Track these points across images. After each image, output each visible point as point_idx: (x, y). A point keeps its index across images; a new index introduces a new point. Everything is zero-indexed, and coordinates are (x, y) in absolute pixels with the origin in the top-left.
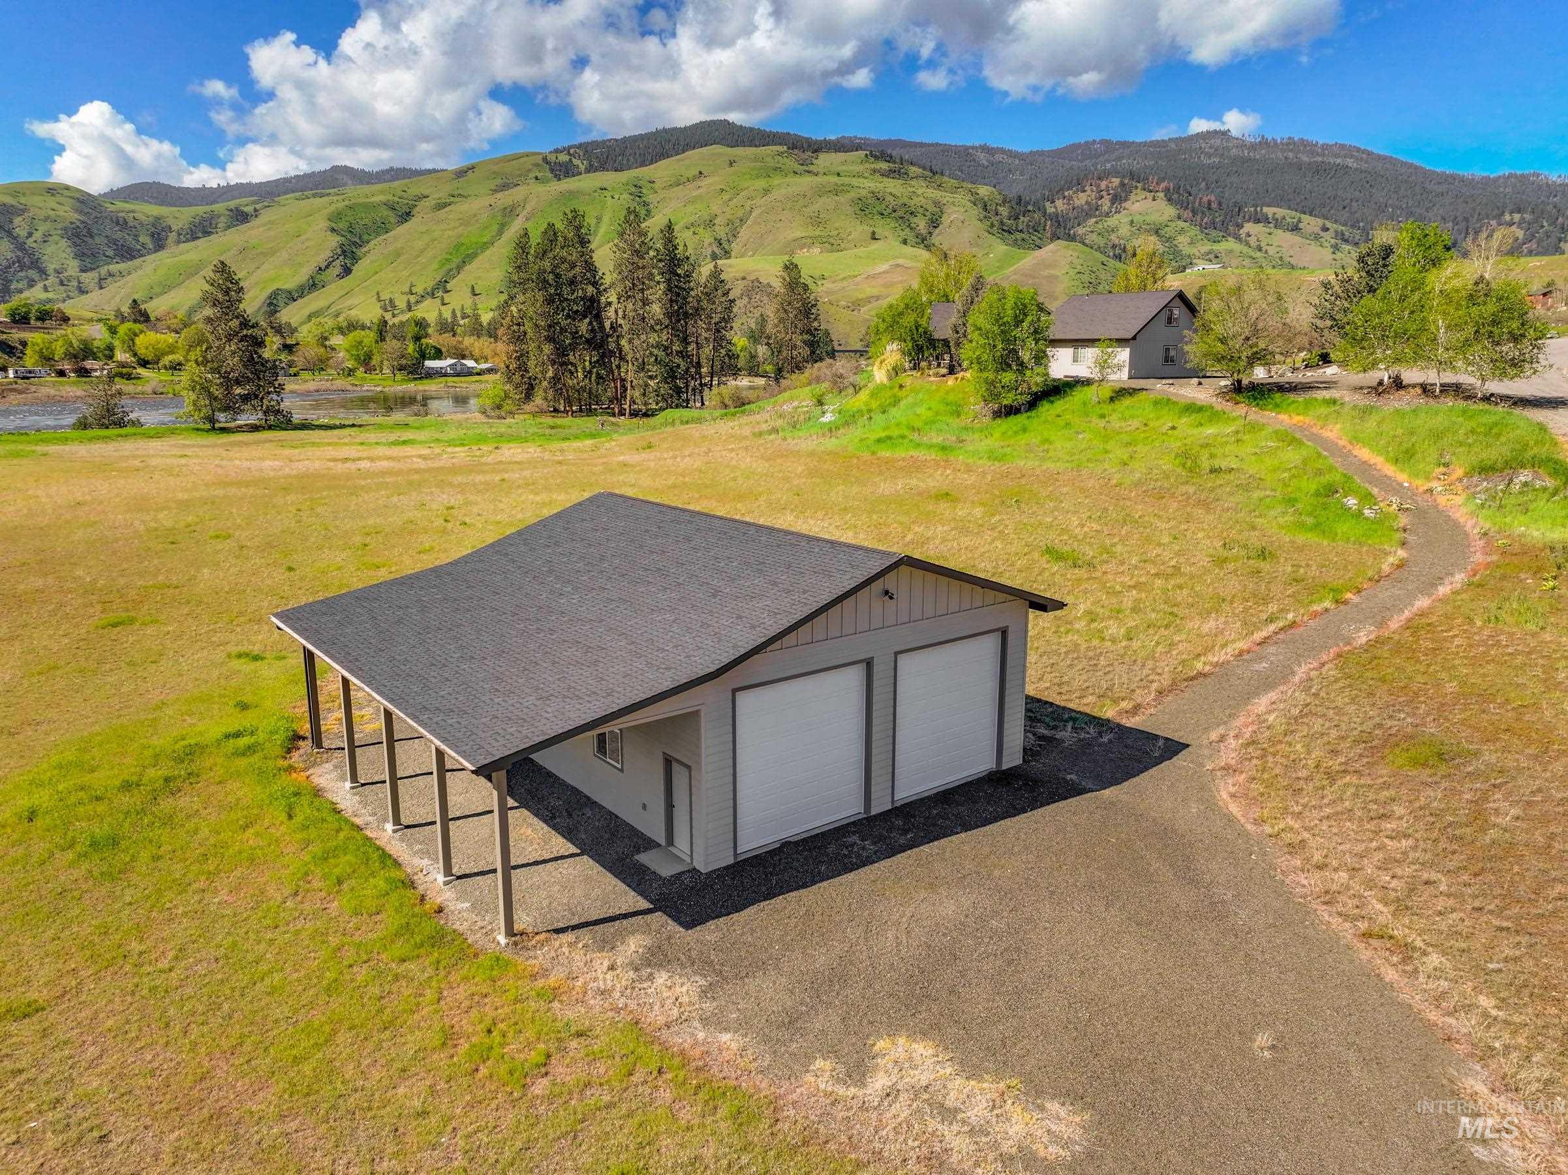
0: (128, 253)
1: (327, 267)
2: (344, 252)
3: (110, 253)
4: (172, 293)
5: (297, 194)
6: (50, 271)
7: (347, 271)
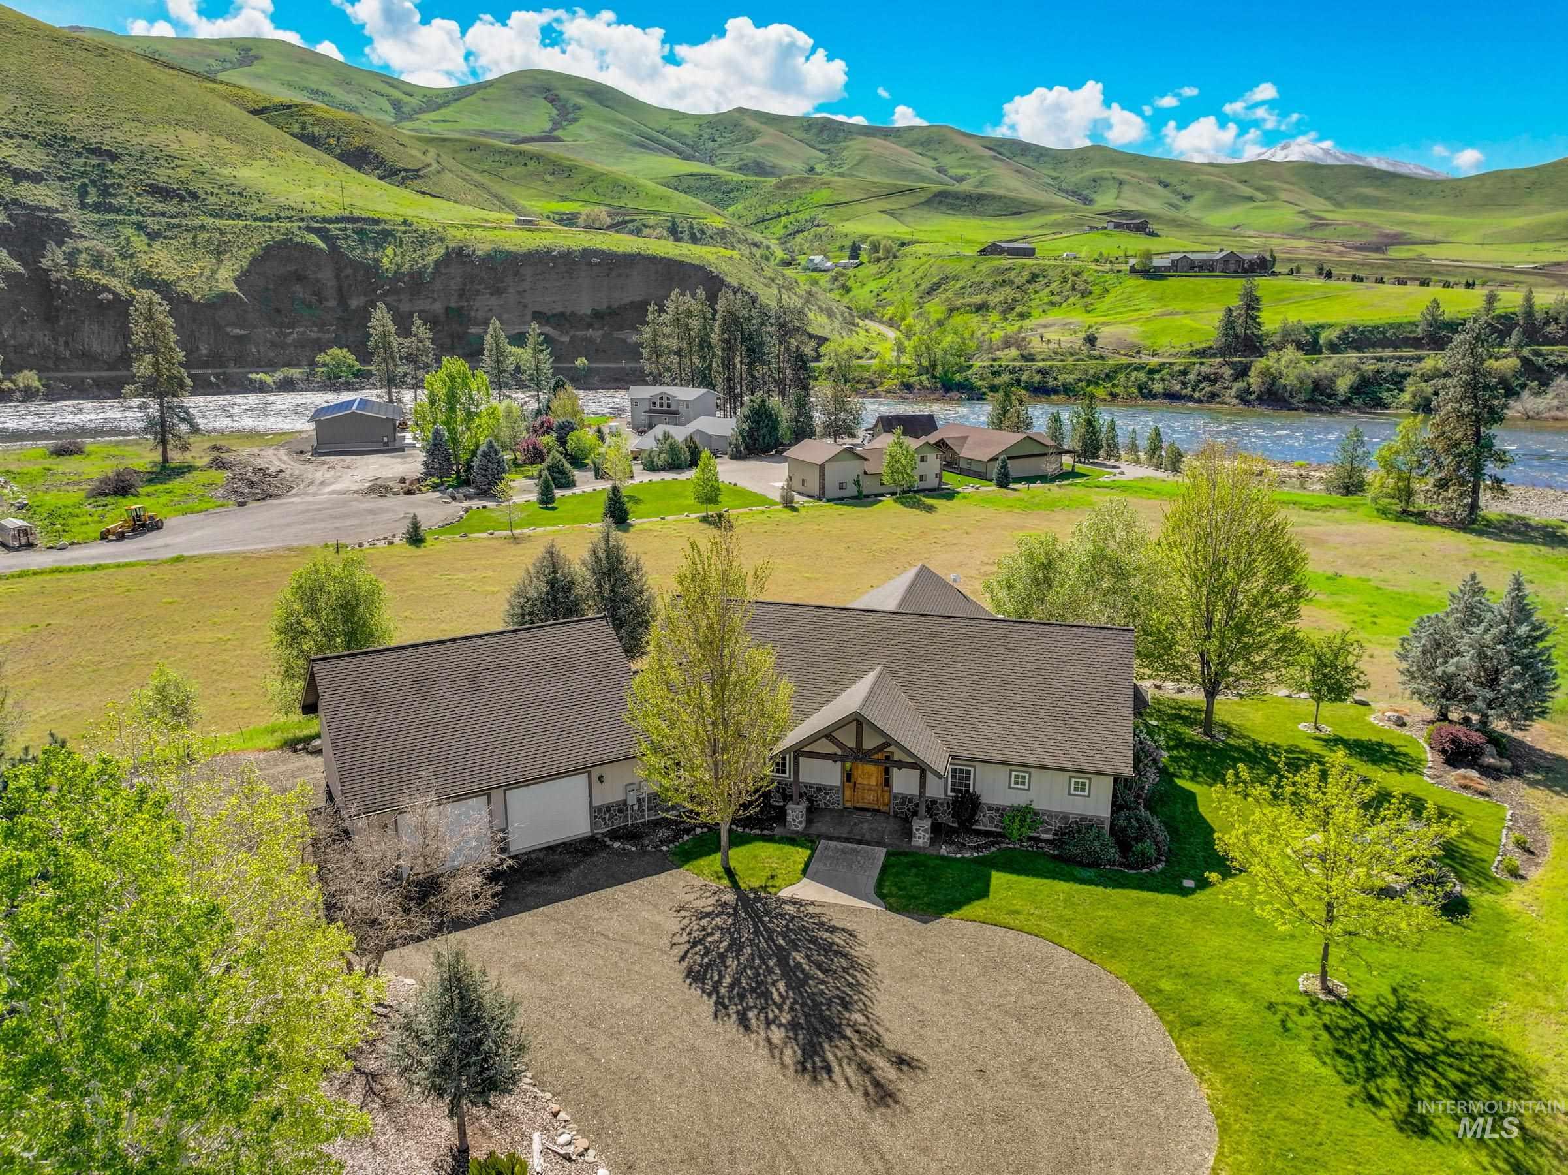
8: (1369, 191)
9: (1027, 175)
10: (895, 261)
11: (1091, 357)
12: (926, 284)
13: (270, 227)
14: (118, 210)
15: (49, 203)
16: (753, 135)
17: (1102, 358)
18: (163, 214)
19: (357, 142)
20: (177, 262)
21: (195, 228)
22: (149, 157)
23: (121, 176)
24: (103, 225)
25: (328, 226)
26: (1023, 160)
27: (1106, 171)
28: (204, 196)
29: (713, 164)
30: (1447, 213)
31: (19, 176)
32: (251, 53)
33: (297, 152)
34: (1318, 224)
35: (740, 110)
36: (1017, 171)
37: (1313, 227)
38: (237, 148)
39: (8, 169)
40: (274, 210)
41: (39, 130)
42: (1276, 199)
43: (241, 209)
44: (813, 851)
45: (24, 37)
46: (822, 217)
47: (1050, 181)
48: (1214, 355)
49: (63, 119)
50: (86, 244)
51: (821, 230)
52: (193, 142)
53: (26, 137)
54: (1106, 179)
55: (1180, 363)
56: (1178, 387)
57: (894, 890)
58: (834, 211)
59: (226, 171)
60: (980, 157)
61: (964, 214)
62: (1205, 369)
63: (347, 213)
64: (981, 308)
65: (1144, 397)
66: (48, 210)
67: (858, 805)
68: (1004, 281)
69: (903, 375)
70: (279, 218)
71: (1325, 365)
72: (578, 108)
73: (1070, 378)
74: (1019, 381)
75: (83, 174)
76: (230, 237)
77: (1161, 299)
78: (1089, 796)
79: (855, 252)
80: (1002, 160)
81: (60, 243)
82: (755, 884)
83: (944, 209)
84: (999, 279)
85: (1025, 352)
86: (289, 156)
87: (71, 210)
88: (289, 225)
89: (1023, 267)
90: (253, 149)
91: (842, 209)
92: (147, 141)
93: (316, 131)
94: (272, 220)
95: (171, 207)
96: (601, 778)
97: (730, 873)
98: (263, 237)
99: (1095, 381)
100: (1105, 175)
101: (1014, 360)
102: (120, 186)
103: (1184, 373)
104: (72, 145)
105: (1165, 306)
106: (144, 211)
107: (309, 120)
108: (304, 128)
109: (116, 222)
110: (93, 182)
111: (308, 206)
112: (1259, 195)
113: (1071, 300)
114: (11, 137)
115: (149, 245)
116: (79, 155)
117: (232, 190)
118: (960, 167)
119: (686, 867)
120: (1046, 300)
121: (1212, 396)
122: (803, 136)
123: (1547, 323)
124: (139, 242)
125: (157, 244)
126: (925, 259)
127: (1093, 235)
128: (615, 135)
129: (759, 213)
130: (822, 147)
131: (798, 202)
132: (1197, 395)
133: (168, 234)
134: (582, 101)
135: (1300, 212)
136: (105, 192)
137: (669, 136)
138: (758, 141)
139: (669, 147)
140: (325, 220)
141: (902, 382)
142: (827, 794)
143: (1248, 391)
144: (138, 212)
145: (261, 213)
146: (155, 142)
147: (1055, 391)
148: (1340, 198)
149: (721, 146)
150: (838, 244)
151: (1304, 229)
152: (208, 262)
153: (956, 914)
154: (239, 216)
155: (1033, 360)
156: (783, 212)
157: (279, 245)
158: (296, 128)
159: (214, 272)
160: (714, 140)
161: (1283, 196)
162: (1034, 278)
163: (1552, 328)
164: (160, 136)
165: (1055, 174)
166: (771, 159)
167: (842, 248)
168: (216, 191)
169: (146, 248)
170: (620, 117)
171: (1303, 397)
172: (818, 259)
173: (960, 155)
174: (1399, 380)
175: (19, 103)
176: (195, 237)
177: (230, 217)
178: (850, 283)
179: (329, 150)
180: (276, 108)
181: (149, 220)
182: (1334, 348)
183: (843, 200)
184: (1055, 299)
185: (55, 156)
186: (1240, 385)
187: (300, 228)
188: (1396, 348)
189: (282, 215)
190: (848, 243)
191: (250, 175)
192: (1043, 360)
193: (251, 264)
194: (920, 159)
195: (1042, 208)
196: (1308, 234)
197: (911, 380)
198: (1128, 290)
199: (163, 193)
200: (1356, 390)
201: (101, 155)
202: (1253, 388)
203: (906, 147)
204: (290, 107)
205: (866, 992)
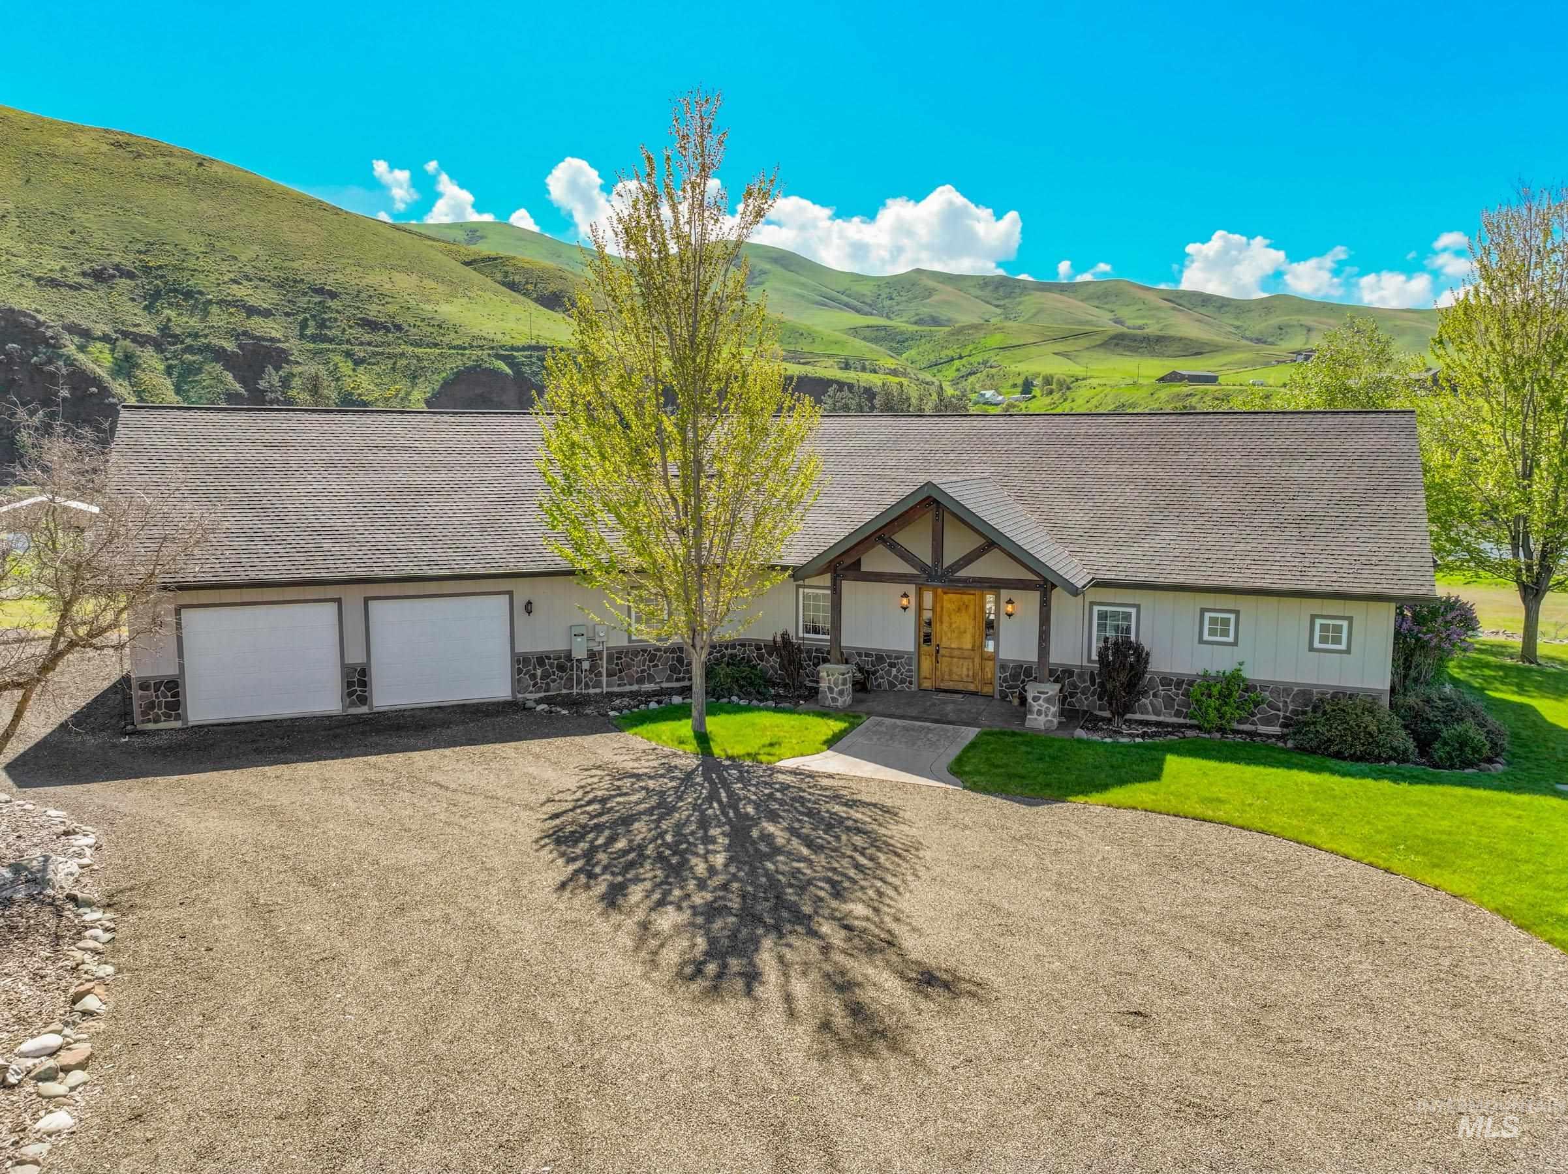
9: (1207, 323)
10: (1068, 393)
13: (463, 355)
14: (331, 341)
15: (274, 334)
16: (930, 292)
18: (369, 344)
19: (552, 287)
20: (376, 385)
21: (395, 356)
22: (363, 295)
23: (337, 312)
24: (316, 353)
25: (515, 354)
26: (1203, 311)
27: (1294, 319)
28: (407, 328)
29: (889, 318)
31: (251, 311)
32: (478, 234)
33: (495, 293)
35: (918, 271)
36: (1197, 320)
38: (441, 288)
39: (244, 306)
40: (468, 340)
41: (274, 274)
43: (439, 339)
44: (853, 727)
45: (274, 200)
46: (994, 359)
47: (1233, 330)
49: (295, 265)
50: (300, 369)
51: (994, 371)
52: (404, 283)
53: (262, 280)
54: (1293, 326)
57: (984, 768)
58: (1008, 353)
59: (428, 307)
60: (1158, 309)
61: (1142, 354)
63: (534, 342)
66: (272, 340)
67: (943, 686)
70: (471, 346)
72: (764, 272)
75: (306, 310)
76: (426, 363)
78: (1348, 651)
79: (1027, 387)
80: (1179, 310)
81: (278, 368)
82: (738, 750)
83: (1120, 350)
84: (1179, 405)
86: (489, 295)
87: (292, 340)
88: (480, 353)
89: (1206, 393)
90: (455, 288)
91: (1017, 351)
92: (364, 282)
93: (517, 279)
94: (465, 348)
95: (377, 337)
96: (529, 608)
97: (703, 739)
98: (455, 363)
100: (1293, 323)
102: (336, 320)
104: (301, 286)
106: (353, 341)
107: (511, 269)
108: (506, 277)
109: (328, 350)
110: (313, 316)
111: (499, 336)
114: (251, 280)
115: (354, 370)
116: (305, 294)
117: (432, 322)
118: (1137, 318)
119: (635, 730)
122: (979, 293)
124: (346, 367)
125: (361, 369)
126: (1099, 389)
127: (1281, 367)
128: (799, 295)
129: (932, 358)
130: (998, 303)
131: (971, 347)
133: (373, 360)
134: (767, 266)
136: (322, 325)
137: (849, 296)
138: (935, 298)
139: (847, 305)
140: (513, 348)
142: (892, 665)
144: (348, 341)
145: (455, 343)
146: (370, 283)
149: (898, 304)
150: (1011, 382)
152: (402, 385)
153: (1095, 798)
154: (436, 345)
156: (956, 356)
157: (469, 370)
158: (499, 276)
159: (408, 394)
160: (891, 299)
164: (374, 279)
165: (1238, 323)
166: (944, 313)
167: (1015, 386)
168: (418, 323)
169: (351, 373)
170: (803, 279)
172: (989, 394)
173: (1137, 307)
175: (262, 252)
176: (395, 363)
177: (428, 346)
179: (527, 294)
180: (483, 260)
181: (357, 348)
183: (1015, 342)
185: (284, 295)
187: (489, 355)
189: (475, 344)
190: (1020, 381)
191: (449, 310)
193: (442, 387)
194: (1096, 311)
195: (1226, 348)
199: (371, 325)
201: (323, 294)
203: (1082, 301)
204: (495, 259)
205: (890, 879)
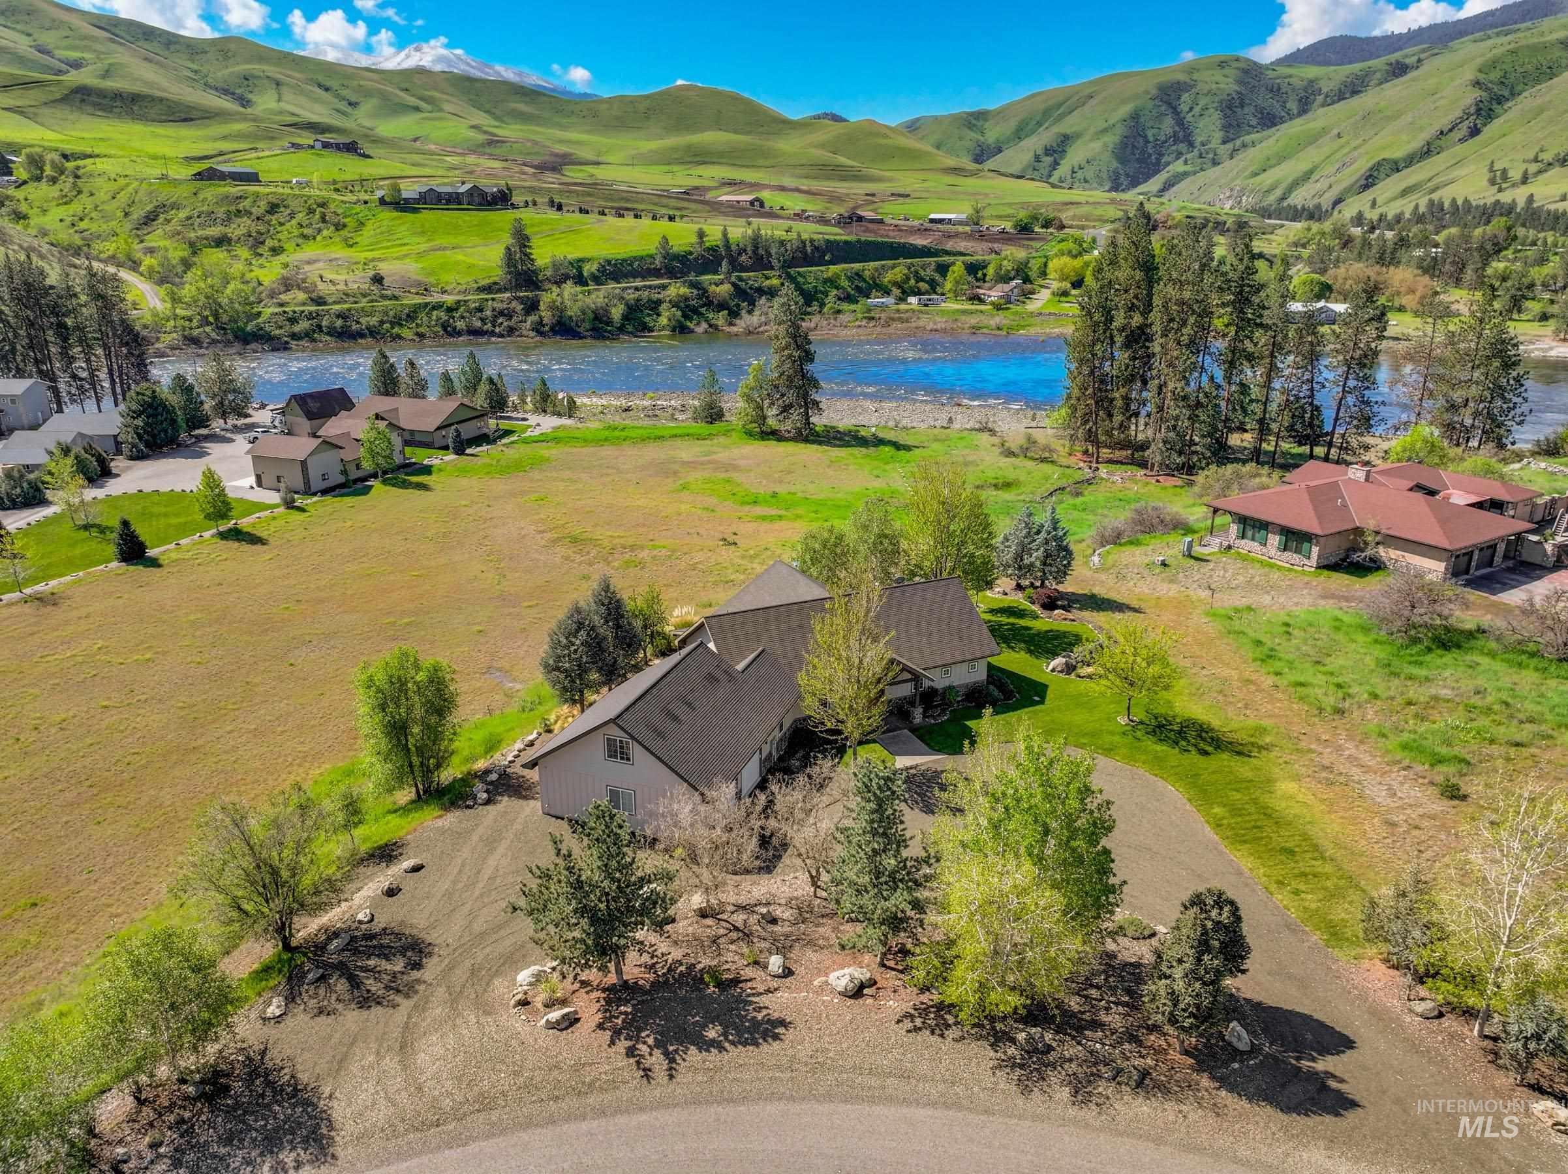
0: (1269, 120)
1: (1451, 130)
2: (1479, 110)
3: (1254, 122)
4: (1283, 166)
5: (1478, 35)
6: (1197, 144)
7: (1475, 132)
8: (522, 107)
10: (77, 182)
11: (384, 297)
12: (138, 214)
17: (395, 298)
30: (589, 132)
34: (493, 142)
36: (146, 59)
37: (490, 143)
42: (441, 110)
48: (499, 291)
54: (259, 77)
55: (474, 299)
56: (479, 324)
61: (119, 116)
62: (499, 306)
64: (221, 242)
65: (451, 335)
68: (239, 211)
69: (184, 329)
71: (598, 296)
73: (374, 321)
74: (319, 327)
77: (423, 233)
80: (123, 44)
83: (90, 109)
84: (233, 208)
85: (314, 295)
89: (257, 195)
99: (397, 322)
100: (257, 73)
101: (304, 304)
103: (480, 310)
105: (429, 240)
112: (423, 105)
113: (325, 233)
120: (296, 232)
121: (511, 331)
123: (740, 254)
127: (306, 156)
132: (497, 330)
135: (473, 127)
141: (185, 337)
143: (541, 323)
147: (362, 335)
148: (498, 112)
151: (482, 145)
155: (325, 303)
161: (447, 107)
162: (273, 208)
163: (743, 258)
165: (195, 67)
171: (587, 325)
173: (61, 33)
174: (655, 306)
178: (23, 208)
182: (597, 280)
184: (306, 231)
186: (532, 318)
188: (644, 278)
192: (335, 303)
194: (11, 34)
196: (488, 150)
197: (196, 333)
198: (385, 223)
200: (626, 317)
202: (545, 321)
